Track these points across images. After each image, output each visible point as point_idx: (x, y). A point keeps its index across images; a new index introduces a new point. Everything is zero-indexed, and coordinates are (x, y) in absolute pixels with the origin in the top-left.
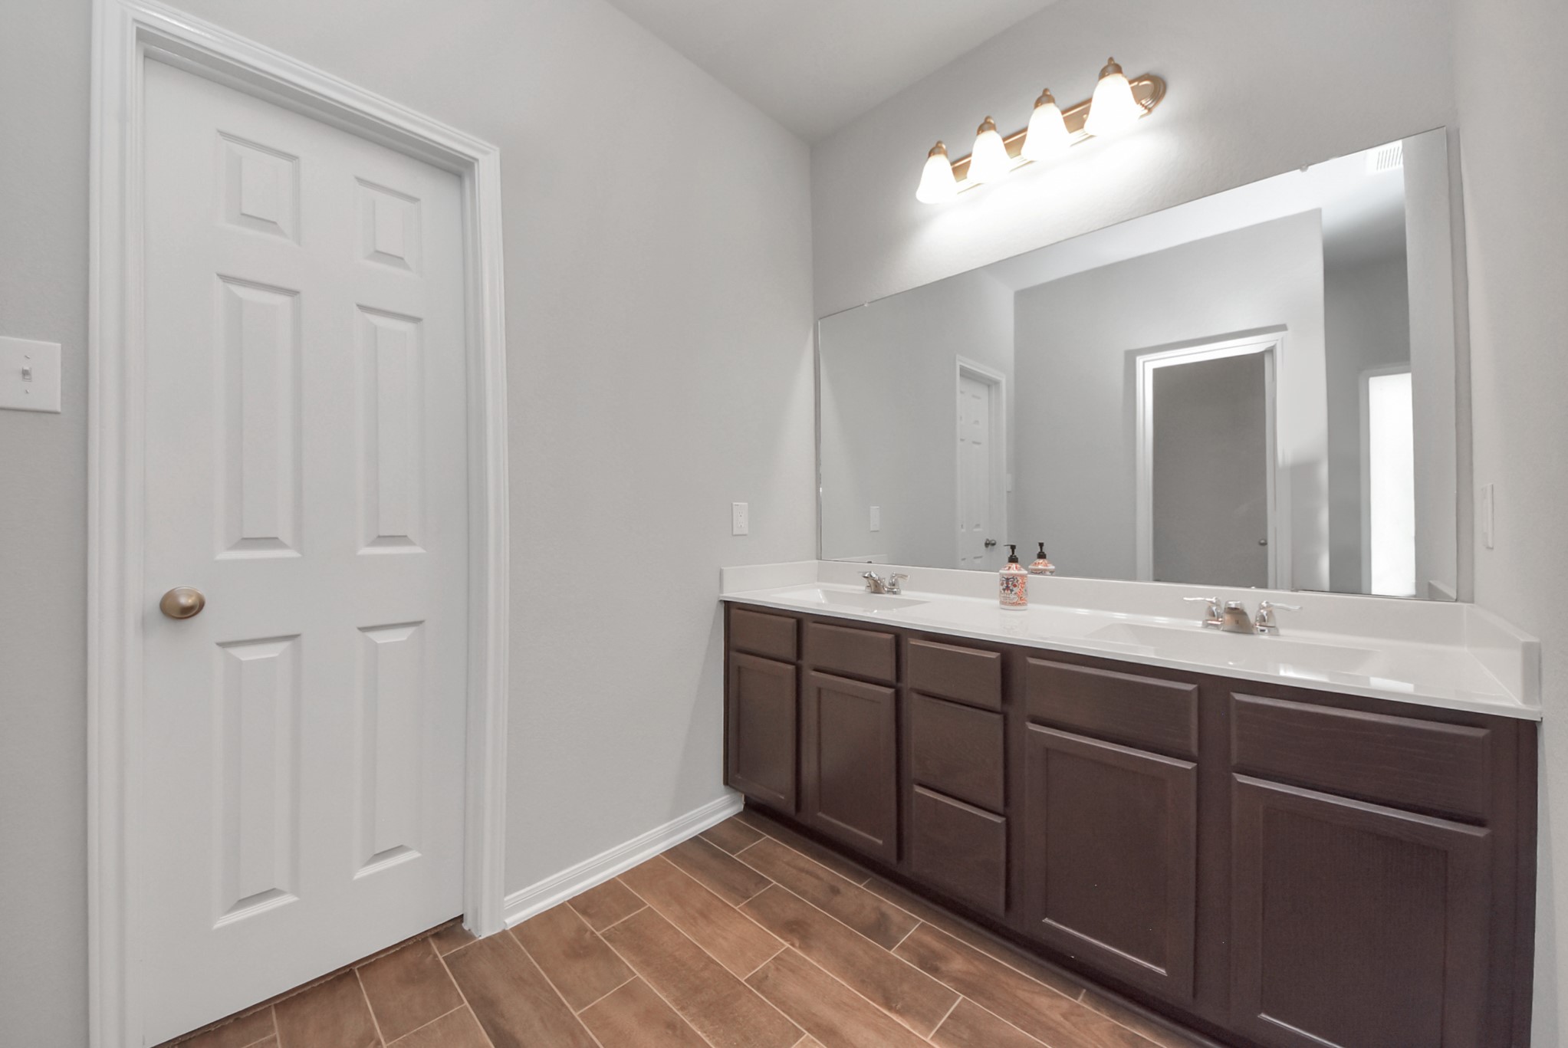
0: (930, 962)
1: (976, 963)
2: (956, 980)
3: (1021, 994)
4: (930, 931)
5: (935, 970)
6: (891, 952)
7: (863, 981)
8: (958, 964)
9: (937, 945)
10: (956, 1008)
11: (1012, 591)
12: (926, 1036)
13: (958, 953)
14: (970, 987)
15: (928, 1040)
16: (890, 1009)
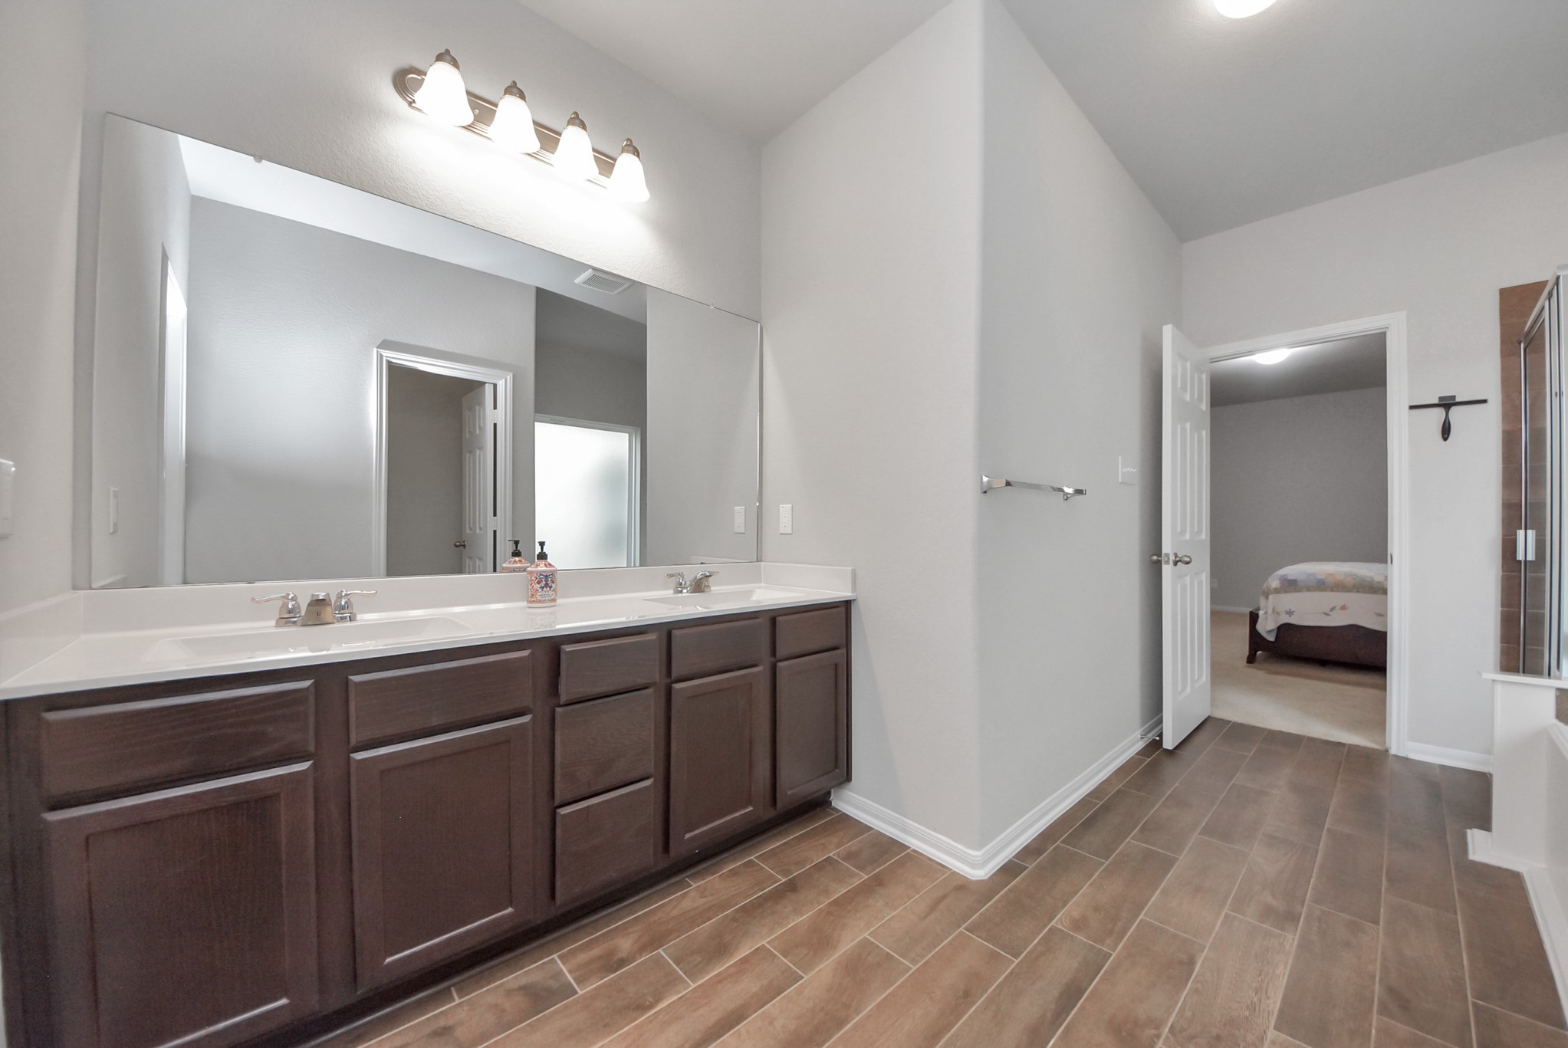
0: (611, 963)
1: (631, 930)
2: (642, 950)
3: (675, 913)
4: (573, 953)
5: (623, 963)
6: (580, 993)
7: (606, 1026)
8: (625, 944)
9: (596, 951)
10: (670, 958)
11: (551, 587)
12: (689, 986)
13: (612, 939)
14: (654, 941)
15: (693, 986)
16: (651, 1007)
